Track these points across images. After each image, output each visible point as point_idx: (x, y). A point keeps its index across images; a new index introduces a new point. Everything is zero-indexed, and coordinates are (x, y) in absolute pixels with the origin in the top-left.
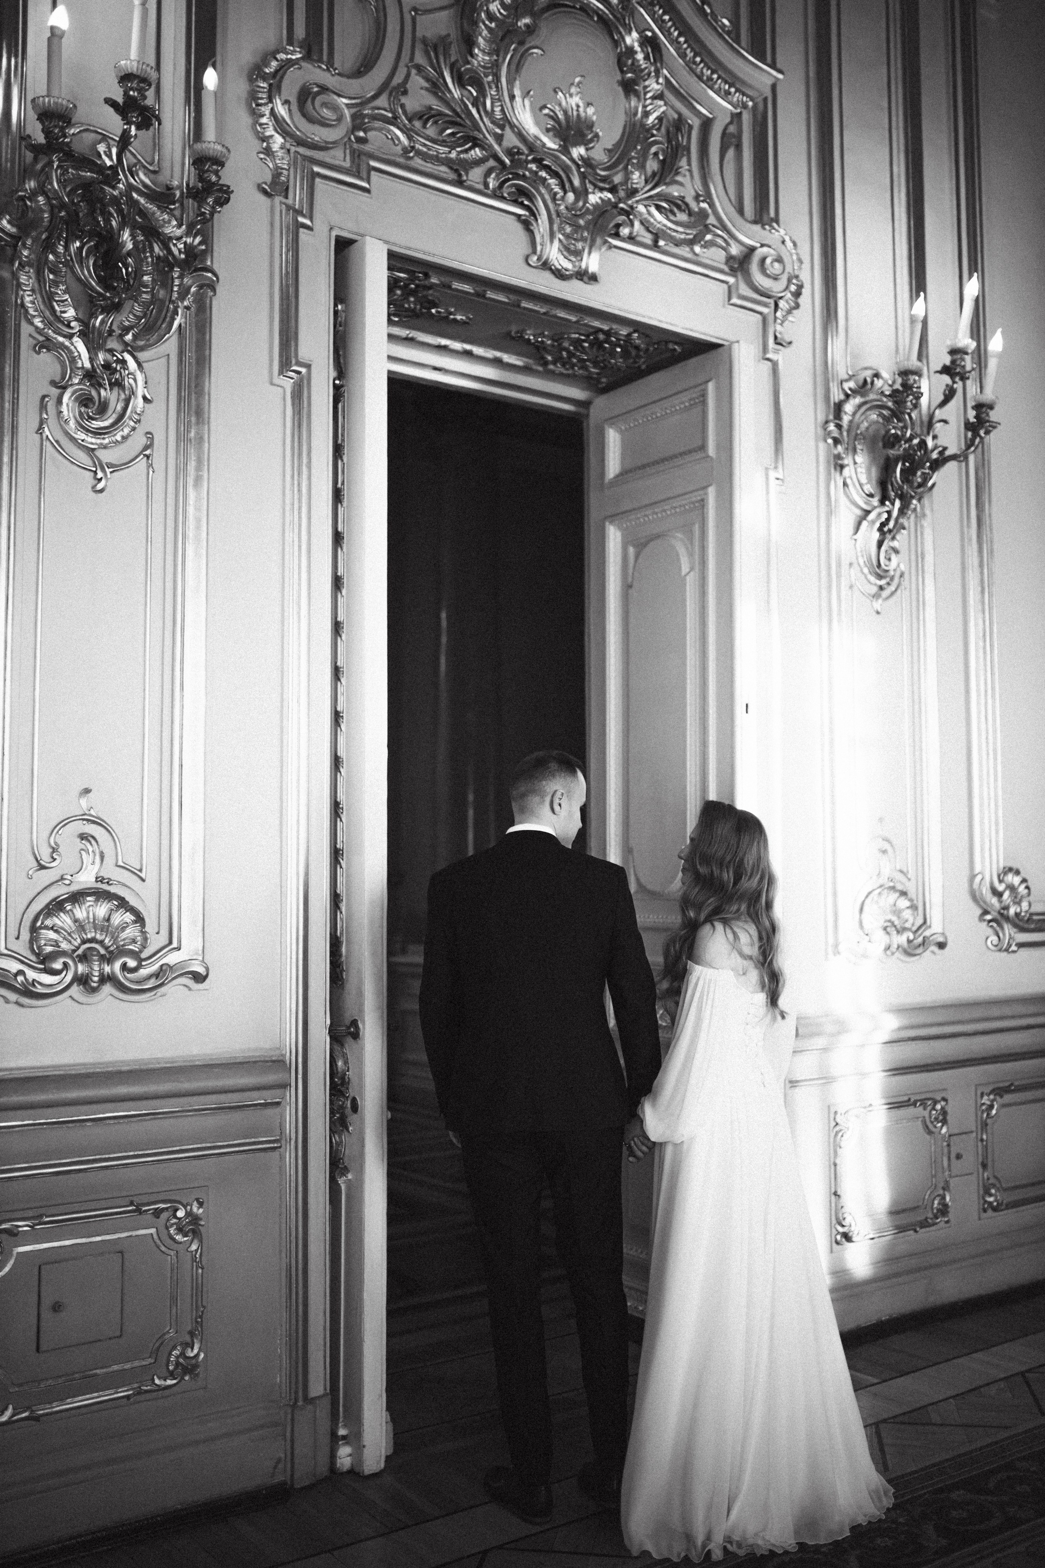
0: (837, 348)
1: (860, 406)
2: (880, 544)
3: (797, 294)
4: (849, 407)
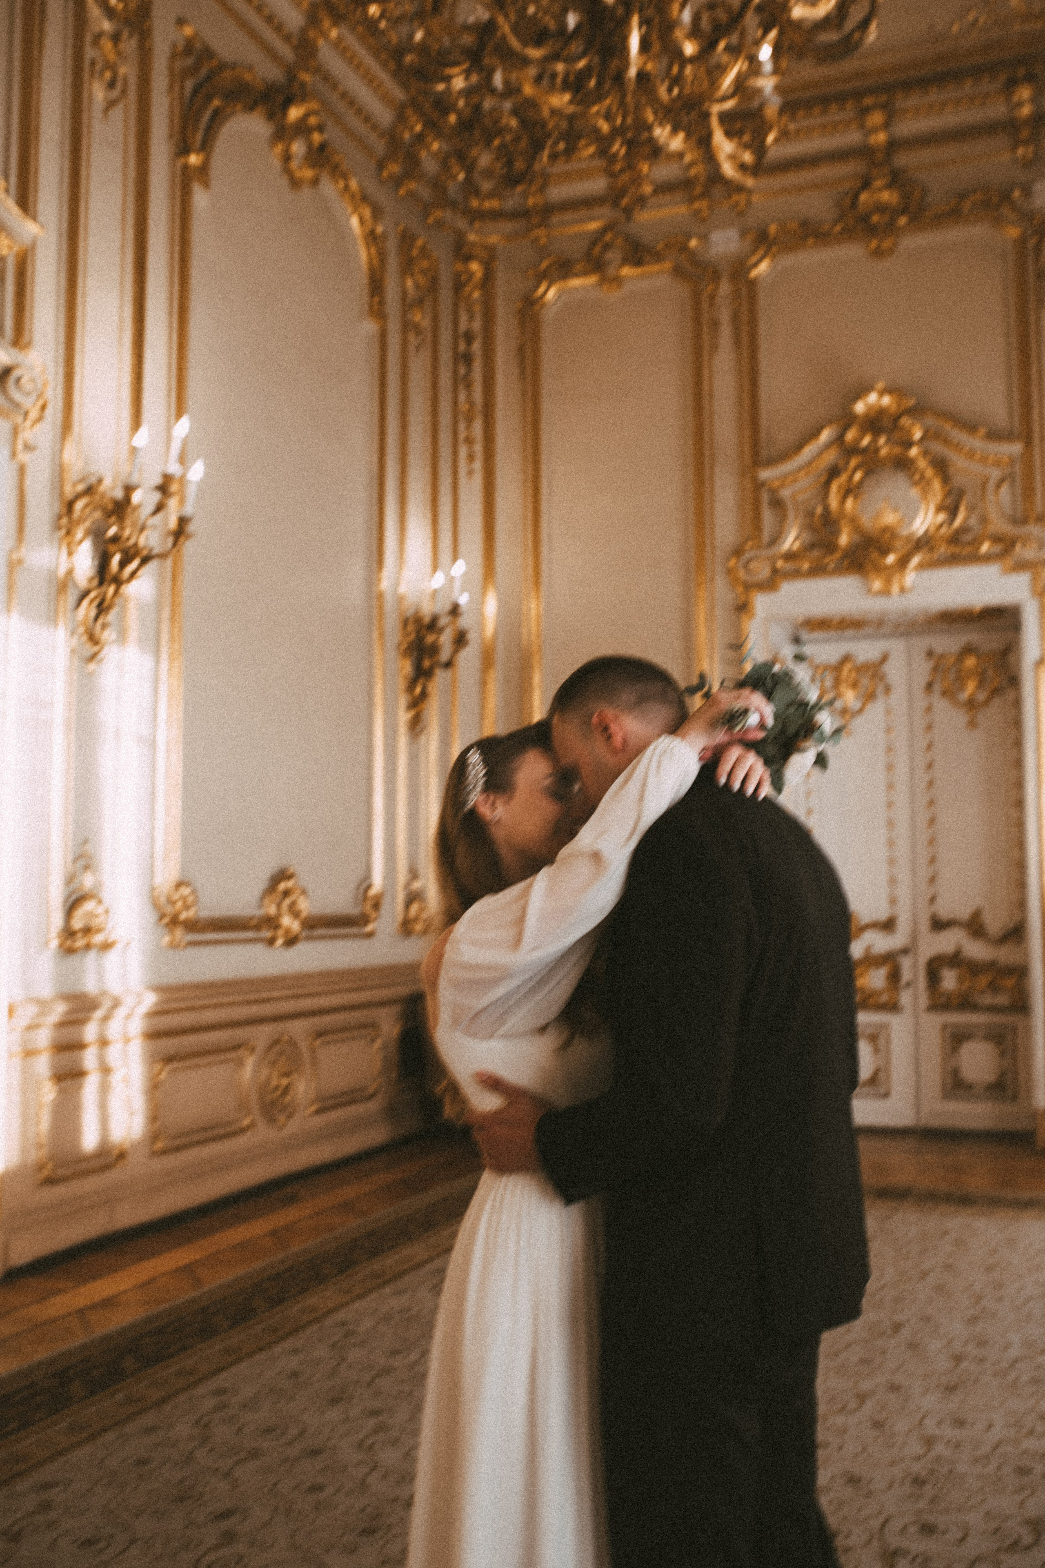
0: (69, 454)
1: (86, 506)
2: (96, 618)
3: (43, 408)
4: (79, 505)
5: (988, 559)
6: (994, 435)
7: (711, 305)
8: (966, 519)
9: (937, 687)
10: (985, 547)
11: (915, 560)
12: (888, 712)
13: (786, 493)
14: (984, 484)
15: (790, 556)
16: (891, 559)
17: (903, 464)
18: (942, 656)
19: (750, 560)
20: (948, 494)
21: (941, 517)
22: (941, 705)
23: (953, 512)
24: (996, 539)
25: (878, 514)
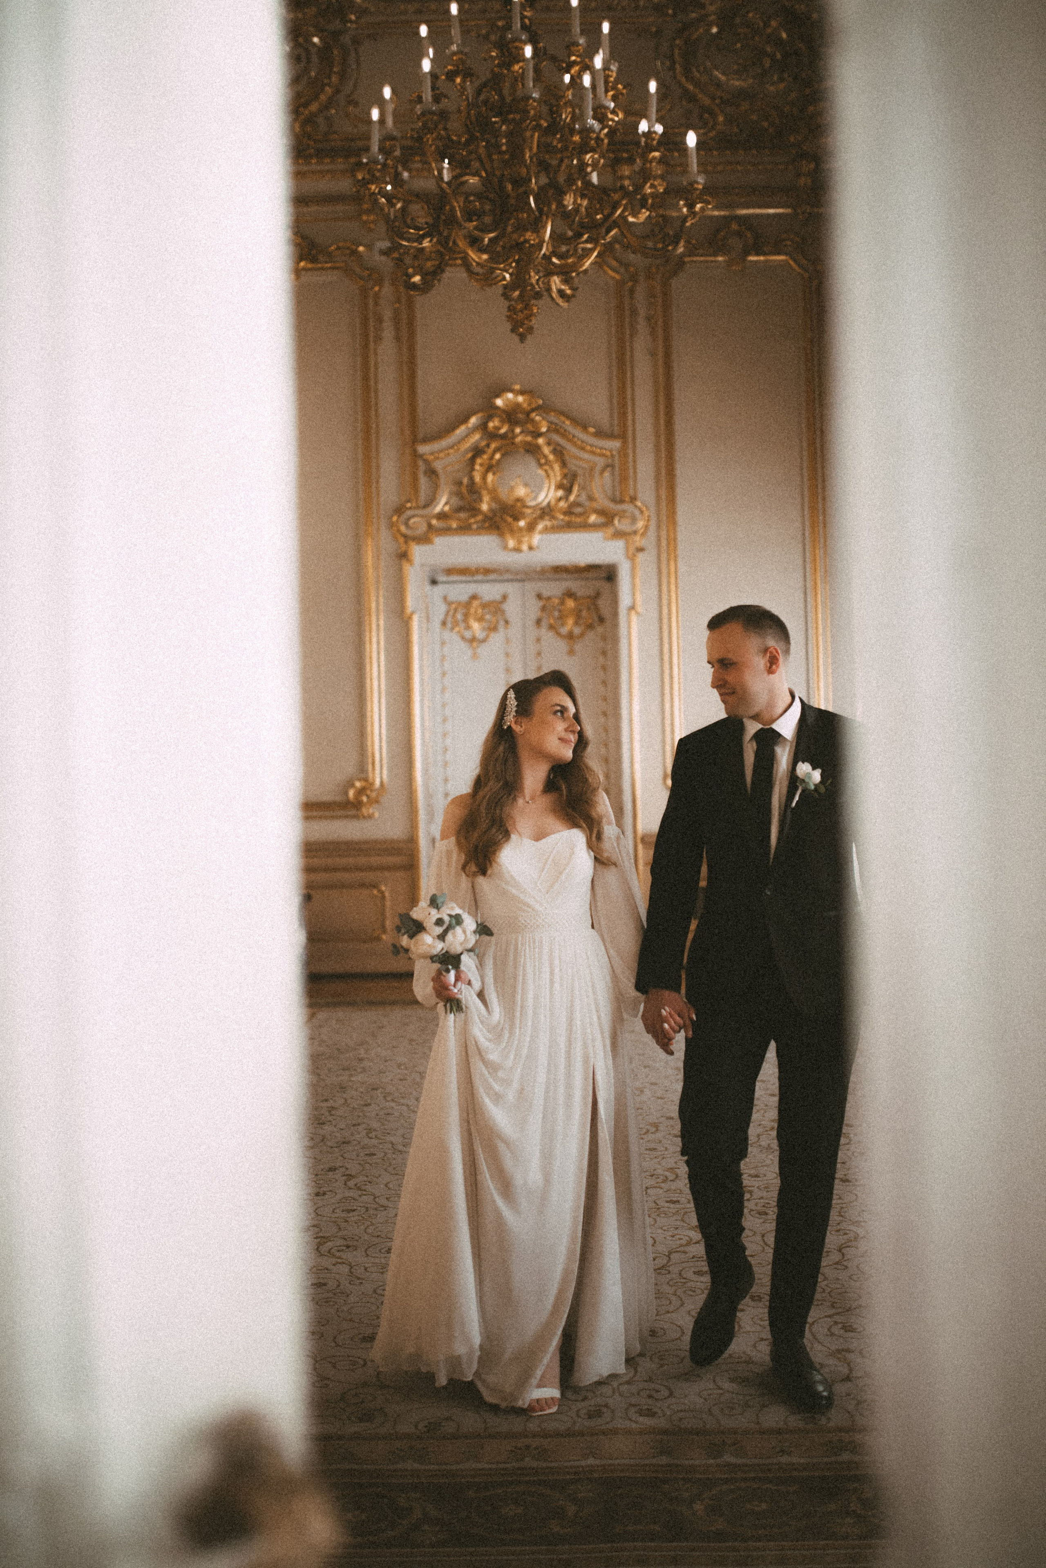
5: (595, 527)
6: (600, 434)
7: (376, 304)
8: (578, 496)
9: (544, 623)
10: (593, 518)
11: (540, 527)
12: (508, 641)
13: (438, 465)
14: (592, 469)
15: (442, 516)
16: (522, 523)
17: (532, 450)
18: (549, 598)
19: (409, 519)
20: (565, 476)
21: (560, 493)
22: (548, 636)
23: (569, 490)
24: (601, 512)
25: (512, 489)
